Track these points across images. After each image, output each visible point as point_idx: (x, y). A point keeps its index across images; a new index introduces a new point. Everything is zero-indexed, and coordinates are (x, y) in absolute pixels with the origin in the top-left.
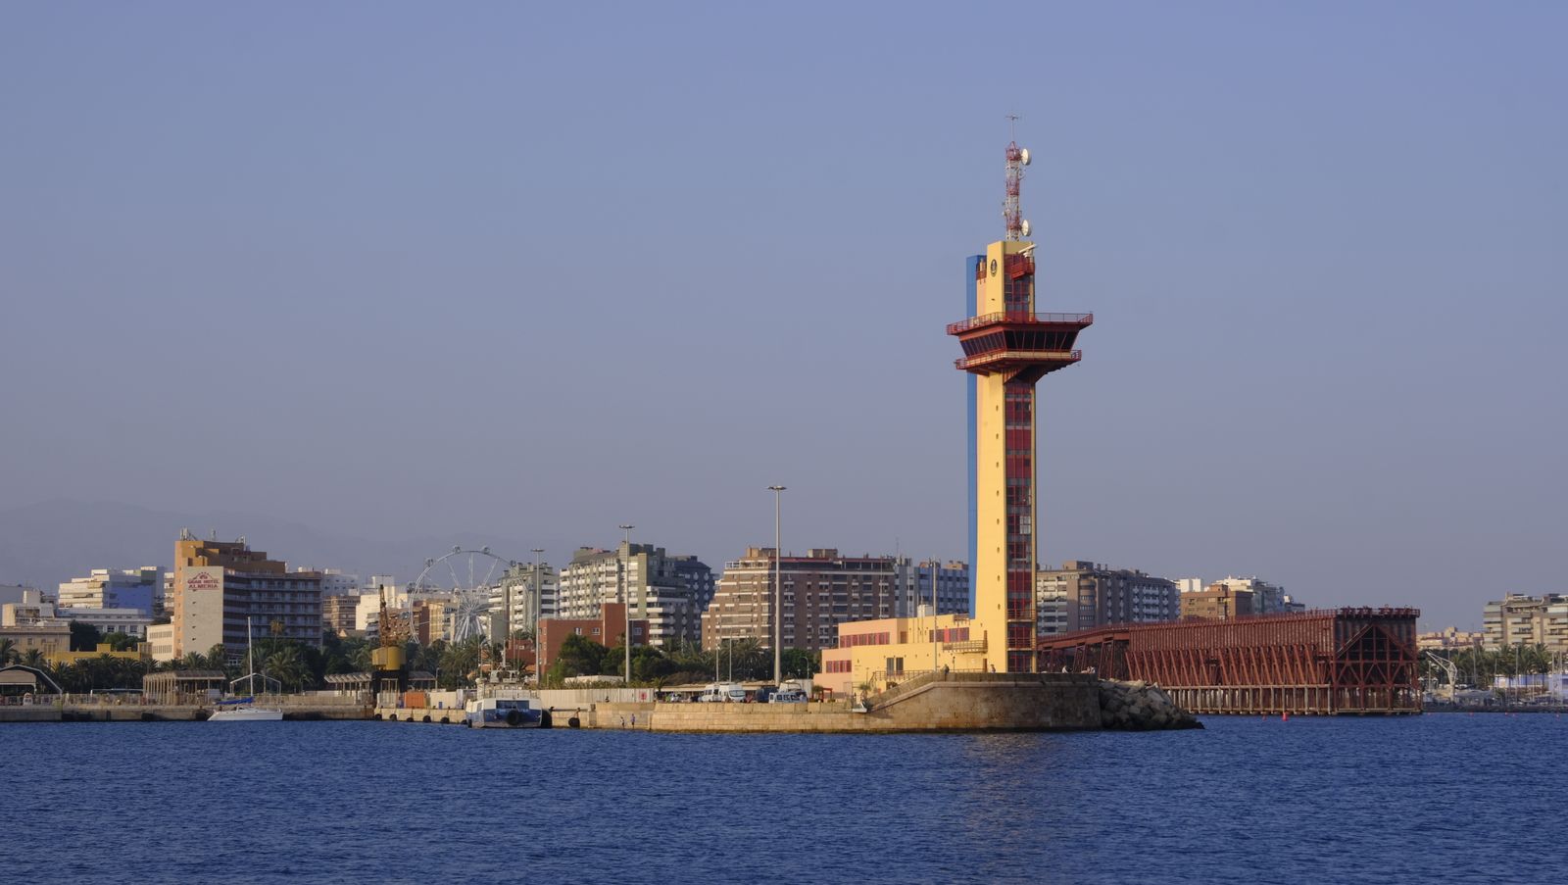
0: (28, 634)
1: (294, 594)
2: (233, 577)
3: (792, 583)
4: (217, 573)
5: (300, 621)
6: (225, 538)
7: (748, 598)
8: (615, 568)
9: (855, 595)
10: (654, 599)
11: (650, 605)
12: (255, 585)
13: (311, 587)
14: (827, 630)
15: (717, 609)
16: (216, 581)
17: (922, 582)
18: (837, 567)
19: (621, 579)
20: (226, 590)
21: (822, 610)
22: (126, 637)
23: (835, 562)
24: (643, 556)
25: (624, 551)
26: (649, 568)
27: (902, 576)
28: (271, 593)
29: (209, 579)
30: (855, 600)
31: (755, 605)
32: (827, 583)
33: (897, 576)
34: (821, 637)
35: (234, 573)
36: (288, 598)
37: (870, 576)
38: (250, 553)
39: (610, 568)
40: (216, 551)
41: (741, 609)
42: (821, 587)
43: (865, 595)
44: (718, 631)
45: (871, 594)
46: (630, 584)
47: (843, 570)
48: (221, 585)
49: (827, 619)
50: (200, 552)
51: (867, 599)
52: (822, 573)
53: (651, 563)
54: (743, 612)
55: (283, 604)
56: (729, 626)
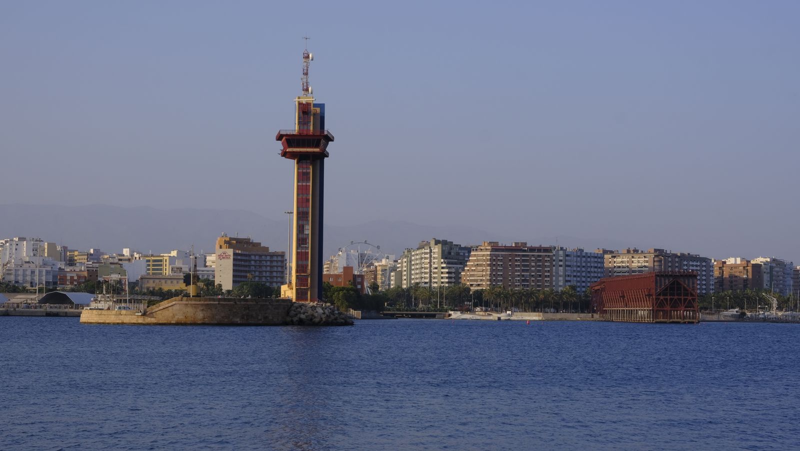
0: (171, 279)
1: (271, 261)
2: (239, 254)
3: (502, 258)
4: (230, 252)
5: (275, 274)
6: (242, 236)
7: (481, 265)
8: (428, 251)
9: (533, 264)
10: (444, 265)
11: (443, 268)
12: (253, 257)
13: (279, 258)
14: (519, 280)
15: (468, 270)
16: (230, 256)
17: (567, 258)
18: (525, 251)
19: (431, 256)
20: (234, 260)
21: (516, 271)
22: (209, 280)
23: (524, 249)
24: (440, 245)
25: (433, 243)
26: (443, 251)
27: (557, 255)
28: (260, 261)
29: (227, 254)
30: (533, 266)
31: (484, 268)
32: (519, 258)
33: (554, 255)
34: (516, 284)
35: (240, 252)
36: (268, 263)
37: (541, 255)
38: (252, 243)
39: (426, 251)
40: (235, 242)
41: (478, 270)
42: (516, 260)
43: (538, 264)
44: (468, 280)
45: (541, 264)
46: (434, 258)
47: (528, 252)
48: (232, 257)
49: (519, 275)
50: (226, 242)
51: (539, 266)
52: (516, 253)
53: (444, 248)
54: (478, 272)
55: (266, 266)
56: (473, 278)
